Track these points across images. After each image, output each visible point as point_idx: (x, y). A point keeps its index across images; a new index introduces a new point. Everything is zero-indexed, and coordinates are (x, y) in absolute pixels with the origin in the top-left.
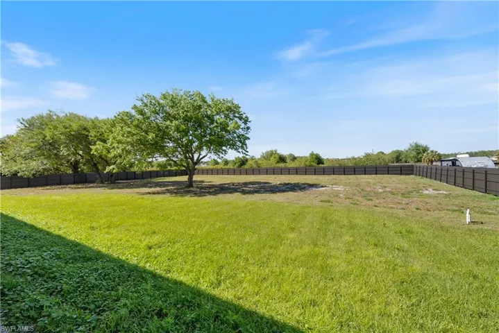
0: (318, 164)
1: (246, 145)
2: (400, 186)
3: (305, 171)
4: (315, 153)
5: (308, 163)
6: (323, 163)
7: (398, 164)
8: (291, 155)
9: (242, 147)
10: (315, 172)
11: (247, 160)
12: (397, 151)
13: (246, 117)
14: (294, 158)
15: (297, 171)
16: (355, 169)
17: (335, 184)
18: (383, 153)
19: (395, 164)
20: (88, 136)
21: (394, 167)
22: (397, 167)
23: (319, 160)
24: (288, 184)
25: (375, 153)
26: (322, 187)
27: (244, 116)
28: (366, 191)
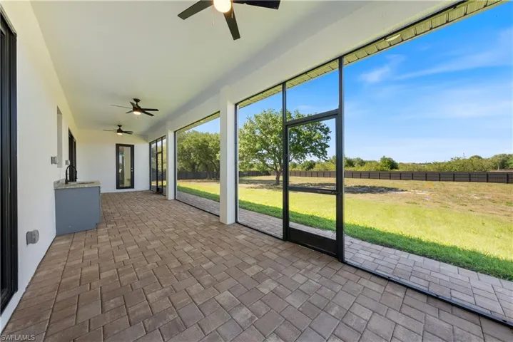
0: (392, 168)
1: (326, 152)
2: (505, 195)
3: (379, 174)
4: (387, 157)
5: (379, 168)
6: (397, 168)
7: (503, 171)
8: (358, 159)
9: (323, 154)
10: (390, 177)
11: (314, 164)
12: (504, 155)
13: (327, 128)
14: (362, 163)
15: (369, 175)
16: (440, 175)
17: (417, 189)
18: (479, 158)
19: (498, 171)
20: (208, 146)
21: (495, 174)
22: (503, 174)
23: (393, 165)
24: (364, 187)
25: (468, 157)
26: (402, 191)
27: (325, 127)
28: (457, 197)
